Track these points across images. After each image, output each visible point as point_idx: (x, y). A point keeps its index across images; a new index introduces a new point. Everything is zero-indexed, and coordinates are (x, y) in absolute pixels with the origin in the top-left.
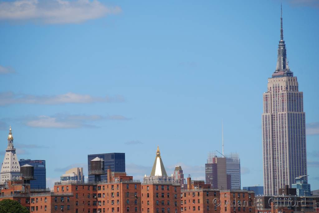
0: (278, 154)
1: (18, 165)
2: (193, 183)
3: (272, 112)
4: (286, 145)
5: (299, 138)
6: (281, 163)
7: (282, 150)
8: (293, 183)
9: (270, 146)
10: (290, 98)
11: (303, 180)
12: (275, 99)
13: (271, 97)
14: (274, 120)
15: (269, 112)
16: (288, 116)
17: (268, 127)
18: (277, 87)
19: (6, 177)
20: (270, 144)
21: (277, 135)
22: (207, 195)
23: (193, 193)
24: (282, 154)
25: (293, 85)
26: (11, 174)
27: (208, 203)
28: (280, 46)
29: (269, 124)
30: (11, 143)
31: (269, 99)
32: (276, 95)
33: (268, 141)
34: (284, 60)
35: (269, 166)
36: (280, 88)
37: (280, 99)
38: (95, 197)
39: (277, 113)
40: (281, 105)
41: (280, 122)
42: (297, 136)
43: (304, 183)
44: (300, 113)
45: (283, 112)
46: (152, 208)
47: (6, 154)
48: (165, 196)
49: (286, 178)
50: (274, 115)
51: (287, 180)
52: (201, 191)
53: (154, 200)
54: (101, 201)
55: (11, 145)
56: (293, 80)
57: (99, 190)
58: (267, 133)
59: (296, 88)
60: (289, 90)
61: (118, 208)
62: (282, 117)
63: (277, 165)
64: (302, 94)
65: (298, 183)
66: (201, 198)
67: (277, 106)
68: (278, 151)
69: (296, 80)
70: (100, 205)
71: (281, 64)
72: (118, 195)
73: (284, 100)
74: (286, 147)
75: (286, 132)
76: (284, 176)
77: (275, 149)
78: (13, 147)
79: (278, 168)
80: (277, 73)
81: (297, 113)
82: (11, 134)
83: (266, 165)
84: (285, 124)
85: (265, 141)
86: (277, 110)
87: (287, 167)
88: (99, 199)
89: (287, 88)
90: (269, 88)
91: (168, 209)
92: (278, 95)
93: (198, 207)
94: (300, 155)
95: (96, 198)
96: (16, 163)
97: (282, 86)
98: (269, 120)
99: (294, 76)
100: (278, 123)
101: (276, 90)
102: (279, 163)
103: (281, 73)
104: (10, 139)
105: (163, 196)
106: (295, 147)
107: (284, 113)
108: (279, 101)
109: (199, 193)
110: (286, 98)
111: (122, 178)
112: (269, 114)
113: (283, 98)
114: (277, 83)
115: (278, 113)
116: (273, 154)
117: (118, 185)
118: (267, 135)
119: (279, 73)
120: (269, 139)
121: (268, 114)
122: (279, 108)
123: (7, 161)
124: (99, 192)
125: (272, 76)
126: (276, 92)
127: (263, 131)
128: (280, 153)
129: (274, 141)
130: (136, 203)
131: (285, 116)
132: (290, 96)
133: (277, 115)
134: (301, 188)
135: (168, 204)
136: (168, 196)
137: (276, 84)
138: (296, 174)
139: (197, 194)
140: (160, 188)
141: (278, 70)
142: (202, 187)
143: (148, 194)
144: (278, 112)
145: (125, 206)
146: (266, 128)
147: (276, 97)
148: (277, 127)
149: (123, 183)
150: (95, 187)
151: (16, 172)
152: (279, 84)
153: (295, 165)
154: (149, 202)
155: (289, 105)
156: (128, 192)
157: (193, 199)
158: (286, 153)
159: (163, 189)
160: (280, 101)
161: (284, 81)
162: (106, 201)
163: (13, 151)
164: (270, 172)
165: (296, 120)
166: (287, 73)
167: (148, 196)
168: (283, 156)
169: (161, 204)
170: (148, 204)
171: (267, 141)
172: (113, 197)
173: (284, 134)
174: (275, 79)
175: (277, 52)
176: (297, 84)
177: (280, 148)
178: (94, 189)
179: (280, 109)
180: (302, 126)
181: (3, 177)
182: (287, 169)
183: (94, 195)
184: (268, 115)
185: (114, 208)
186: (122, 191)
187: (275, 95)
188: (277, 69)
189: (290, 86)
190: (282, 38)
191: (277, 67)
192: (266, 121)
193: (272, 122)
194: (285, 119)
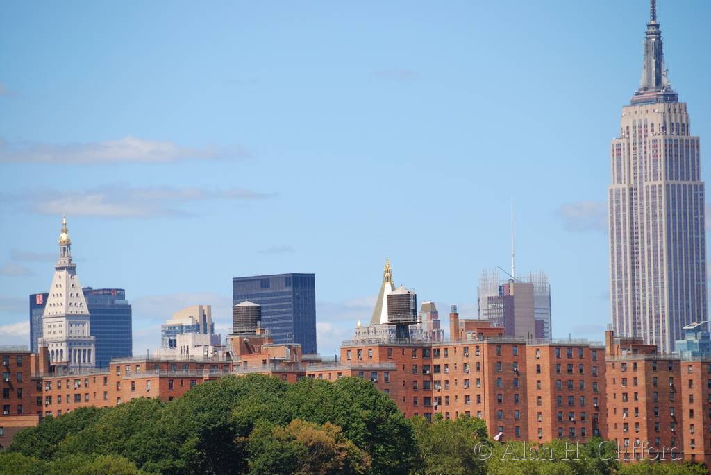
0: (644, 276)
1: (82, 299)
2: (619, 342)
3: (630, 182)
4: (662, 255)
5: (691, 239)
6: (650, 295)
7: (652, 265)
8: (678, 339)
9: (625, 257)
10: (671, 151)
11: (700, 332)
12: (638, 153)
13: (629, 149)
14: (636, 199)
15: (625, 183)
16: (667, 191)
17: (622, 216)
18: (643, 126)
19: (55, 326)
20: (625, 253)
21: (642, 233)
22: (655, 369)
23: (623, 364)
24: (652, 274)
25: (678, 121)
26: (67, 319)
27: (655, 384)
28: (648, 34)
29: (624, 209)
30: (66, 253)
31: (624, 153)
32: (640, 143)
33: (621, 247)
34: (658, 66)
35: (624, 301)
36: (649, 129)
37: (648, 153)
38: (428, 372)
39: (641, 183)
40: (652, 166)
41: (648, 204)
42: (686, 234)
43: (702, 337)
44: (693, 183)
45: (654, 181)
46: (547, 395)
47: (55, 276)
48: (575, 370)
49: (661, 327)
50: (636, 189)
51: (664, 331)
52: (641, 358)
53: (551, 379)
54: (439, 381)
55: (66, 255)
56: (677, 111)
57: (435, 357)
58: (619, 229)
59: (685, 127)
60: (668, 132)
61: (479, 396)
62: (654, 192)
63: (641, 298)
64: (698, 141)
65: (689, 339)
66: (641, 375)
67: (641, 168)
68: (643, 267)
69: (686, 110)
70: (439, 390)
71: (651, 76)
72: (478, 369)
73: (659, 155)
74: (662, 260)
75: (661, 225)
76: (657, 322)
77: (638, 263)
78: (70, 260)
79: (644, 304)
80: (642, 94)
81: (687, 183)
82: (66, 231)
83: (617, 300)
84: (661, 207)
85: (615, 246)
86: (641, 177)
87: (663, 304)
88: (436, 377)
89: (664, 128)
90: (625, 129)
91: (582, 399)
92: (645, 143)
93: (633, 394)
94: (692, 276)
95: (430, 375)
96: (77, 294)
97: (652, 125)
98: (624, 199)
99: (679, 101)
100: (643, 205)
101: (640, 132)
102: (646, 296)
103: (652, 94)
104: (64, 242)
105: (570, 371)
106: (681, 258)
107: (657, 183)
108: (646, 157)
109: (635, 364)
110: (661, 150)
111: (481, 331)
112: (624, 186)
113: (655, 152)
114: (642, 117)
115: (645, 184)
116: (633, 275)
117: (477, 347)
118: (619, 234)
119: (647, 96)
120: (625, 241)
121: (621, 187)
122: (646, 173)
123: (58, 291)
124: (435, 361)
125: (631, 102)
126: (640, 137)
127: (610, 225)
128: (649, 273)
129: (635, 246)
130: (516, 385)
131: (660, 191)
132: (671, 146)
133: (641, 188)
134: (697, 350)
135: (582, 388)
136: (581, 371)
137: (640, 120)
138: (683, 319)
139: (632, 365)
140: (564, 353)
141: (646, 89)
142: (638, 351)
143: (538, 366)
144: (644, 181)
145: (494, 391)
146: (618, 217)
147: (640, 147)
148: (642, 214)
149: (488, 343)
150: (427, 351)
151: (77, 316)
152: (646, 120)
153: (682, 299)
154: (542, 384)
155: (668, 167)
156: (500, 362)
157: (623, 376)
158: (662, 273)
159: (570, 356)
160: (650, 157)
161: (658, 112)
162: (451, 382)
163: (71, 270)
164: (627, 313)
165: (685, 199)
166: (665, 95)
167: (539, 371)
168: (656, 279)
169: (567, 387)
170: (539, 388)
171: (619, 246)
172: (467, 373)
173: (658, 230)
174: (637, 108)
175: (643, 47)
176: (687, 118)
177: (649, 260)
178: (424, 355)
179: (648, 174)
180: (697, 212)
181: (49, 326)
182: (663, 307)
183: (426, 368)
184: (621, 189)
185: (469, 396)
186: (486, 360)
187: (637, 144)
188: (642, 87)
189: (672, 124)
190: (654, 17)
191: (642, 82)
192: (618, 201)
193: (631, 204)
194: (660, 197)
